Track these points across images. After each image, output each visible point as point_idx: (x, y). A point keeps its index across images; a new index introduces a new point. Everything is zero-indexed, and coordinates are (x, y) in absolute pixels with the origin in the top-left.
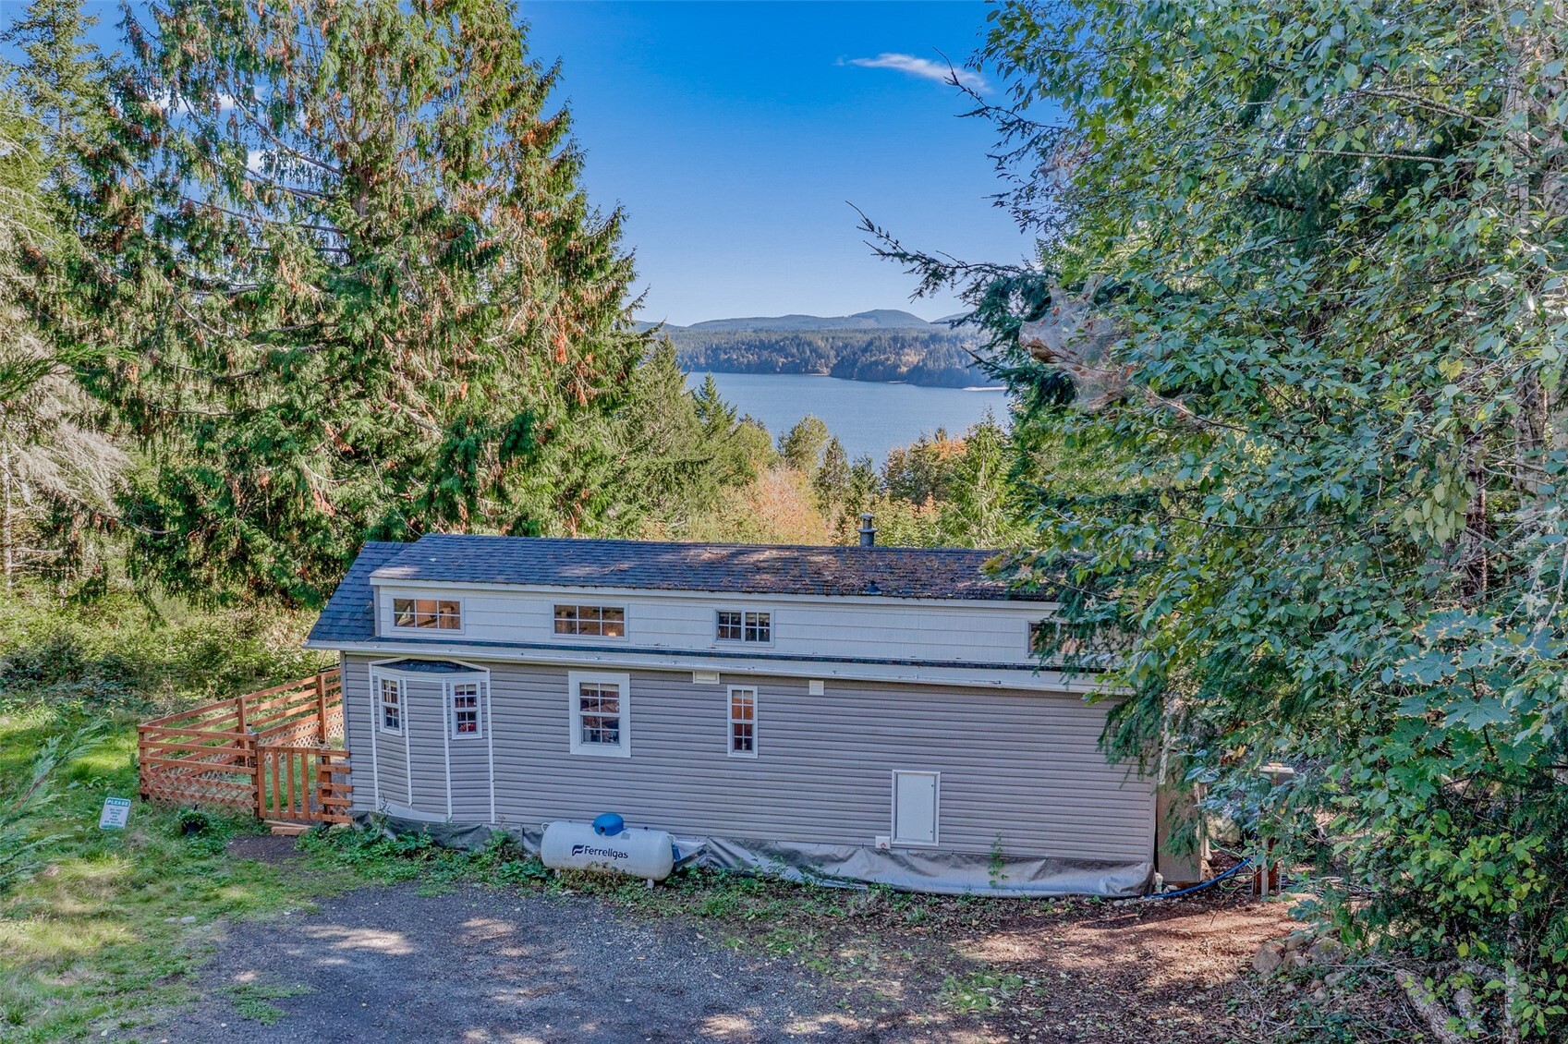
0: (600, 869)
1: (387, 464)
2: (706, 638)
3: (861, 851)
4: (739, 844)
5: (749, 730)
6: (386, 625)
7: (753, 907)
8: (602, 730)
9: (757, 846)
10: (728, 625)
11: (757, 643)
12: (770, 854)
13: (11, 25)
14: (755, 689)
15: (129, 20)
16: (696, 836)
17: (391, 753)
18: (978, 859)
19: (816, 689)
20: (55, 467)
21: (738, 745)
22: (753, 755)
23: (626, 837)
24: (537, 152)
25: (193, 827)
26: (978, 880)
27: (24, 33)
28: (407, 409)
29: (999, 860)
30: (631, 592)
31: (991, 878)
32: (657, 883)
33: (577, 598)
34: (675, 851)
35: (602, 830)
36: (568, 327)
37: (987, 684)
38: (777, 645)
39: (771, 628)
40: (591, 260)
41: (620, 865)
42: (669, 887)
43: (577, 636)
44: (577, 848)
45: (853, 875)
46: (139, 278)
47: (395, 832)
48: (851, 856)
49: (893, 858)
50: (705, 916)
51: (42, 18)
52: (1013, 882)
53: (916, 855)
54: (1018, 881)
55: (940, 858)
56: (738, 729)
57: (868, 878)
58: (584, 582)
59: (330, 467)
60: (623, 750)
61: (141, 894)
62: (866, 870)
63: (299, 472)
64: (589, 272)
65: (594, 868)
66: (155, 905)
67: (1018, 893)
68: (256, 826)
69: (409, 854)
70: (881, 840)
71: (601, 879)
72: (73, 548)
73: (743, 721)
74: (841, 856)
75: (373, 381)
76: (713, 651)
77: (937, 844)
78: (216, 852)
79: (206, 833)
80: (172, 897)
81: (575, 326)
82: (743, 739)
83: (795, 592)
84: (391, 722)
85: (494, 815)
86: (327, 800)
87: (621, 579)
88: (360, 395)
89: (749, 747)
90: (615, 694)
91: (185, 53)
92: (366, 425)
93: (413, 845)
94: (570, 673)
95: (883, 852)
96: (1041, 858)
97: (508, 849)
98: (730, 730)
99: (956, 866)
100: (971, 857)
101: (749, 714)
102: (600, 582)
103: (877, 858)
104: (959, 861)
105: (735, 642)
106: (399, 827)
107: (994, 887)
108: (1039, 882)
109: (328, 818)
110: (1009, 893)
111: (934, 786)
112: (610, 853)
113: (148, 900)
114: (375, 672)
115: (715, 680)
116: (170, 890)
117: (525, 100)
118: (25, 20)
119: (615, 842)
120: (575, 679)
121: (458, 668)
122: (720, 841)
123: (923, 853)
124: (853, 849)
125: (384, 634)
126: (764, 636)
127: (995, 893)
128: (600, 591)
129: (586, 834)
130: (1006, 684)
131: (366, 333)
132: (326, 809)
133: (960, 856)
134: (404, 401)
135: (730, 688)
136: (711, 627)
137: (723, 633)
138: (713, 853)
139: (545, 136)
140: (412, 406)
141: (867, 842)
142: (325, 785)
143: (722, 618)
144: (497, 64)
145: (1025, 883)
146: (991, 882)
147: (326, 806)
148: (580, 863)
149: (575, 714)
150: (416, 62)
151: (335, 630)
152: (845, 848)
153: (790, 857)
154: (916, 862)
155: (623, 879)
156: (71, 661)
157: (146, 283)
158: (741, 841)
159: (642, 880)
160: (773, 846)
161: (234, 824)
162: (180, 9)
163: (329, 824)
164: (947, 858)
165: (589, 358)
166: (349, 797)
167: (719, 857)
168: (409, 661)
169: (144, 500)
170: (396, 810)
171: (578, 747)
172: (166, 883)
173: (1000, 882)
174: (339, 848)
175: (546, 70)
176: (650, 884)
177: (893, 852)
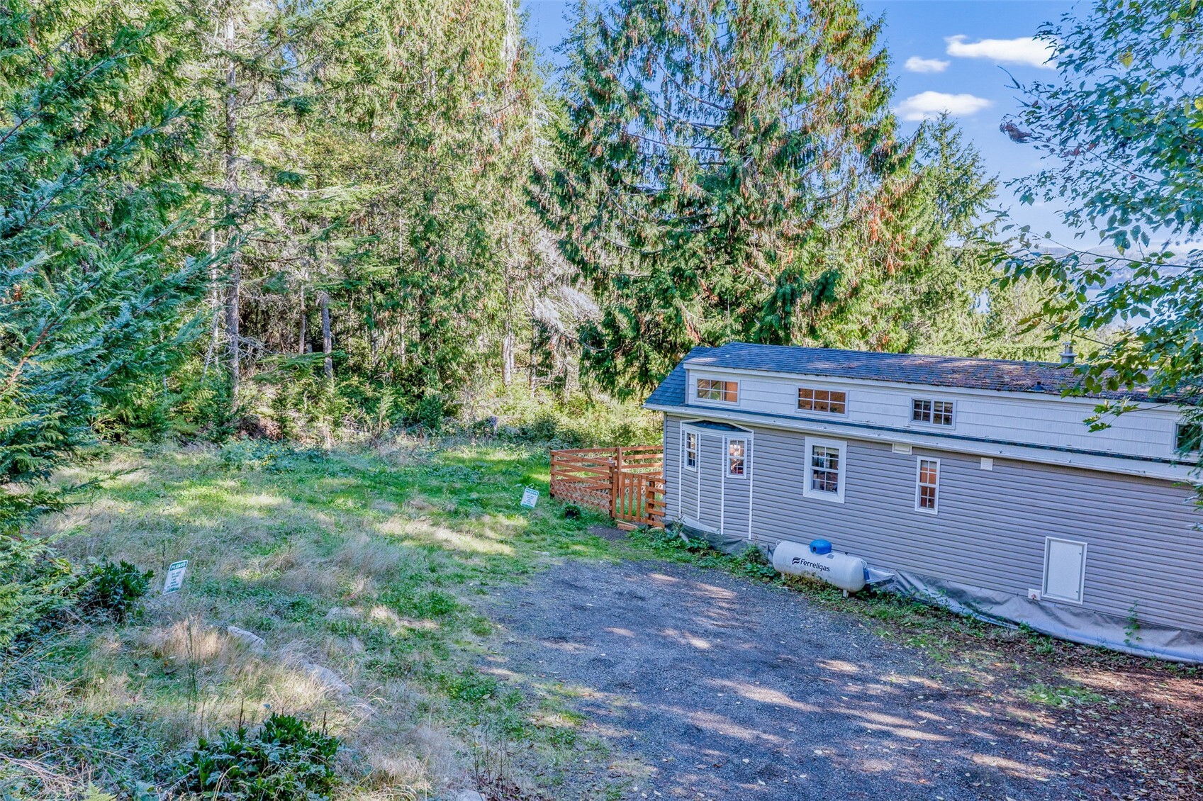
0: (810, 576)
1: (740, 310)
2: (902, 418)
3: (1016, 599)
4: (921, 580)
5: (932, 491)
6: (692, 398)
7: (910, 617)
8: (826, 481)
9: (933, 582)
10: (920, 410)
11: (943, 426)
12: (940, 588)
13: (561, 42)
14: (938, 461)
15: (600, 21)
16: (887, 568)
17: (689, 480)
18: (1117, 620)
19: (986, 465)
20: (558, 315)
21: (923, 503)
22: (935, 512)
23: (831, 557)
24: (860, 81)
25: (572, 513)
26: (1115, 637)
27: (568, 46)
28: (756, 271)
29: (1137, 624)
30: (850, 381)
31: (1127, 638)
32: (851, 594)
33: (815, 384)
34: (866, 575)
35: (814, 549)
36: (883, 214)
37: (1134, 473)
38: (958, 428)
39: (954, 414)
40: (895, 159)
41: (825, 576)
42: (859, 598)
43: (813, 411)
44: (796, 560)
45: (1007, 616)
46: (588, 182)
47: (689, 536)
48: (1006, 601)
49: (1042, 608)
50: (873, 617)
51: (578, 35)
52: (1149, 645)
53: (1062, 609)
54: (1152, 644)
55: (1082, 613)
56: (924, 490)
57: (1017, 620)
58: (818, 373)
59: (702, 310)
60: (839, 498)
61: (527, 538)
62: (1017, 614)
63: (677, 309)
64: (892, 168)
65: (806, 576)
66: (531, 545)
67: (1150, 654)
68: (609, 522)
69: (692, 550)
70: (1032, 592)
71: (810, 584)
72: (548, 355)
73: (927, 485)
74: (998, 599)
75: (736, 252)
76: (908, 429)
77: (1081, 603)
78: (579, 529)
79: (577, 519)
80: (543, 543)
81: (889, 213)
82: (927, 498)
83: (973, 387)
84: (691, 463)
85: (750, 535)
86: (651, 510)
87: (847, 373)
88: (728, 263)
89: (932, 506)
90: (836, 456)
91: (628, 38)
92: (727, 282)
93: (696, 545)
94: (807, 438)
95: (1033, 602)
96: (1175, 629)
97: (757, 556)
98: (917, 491)
99: (1097, 623)
100: (1111, 618)
101: (933, 481)
102: (831, 373)
103: (1029, 606)
104: (1099, 619)
105: (925, 424)
106: (692, 533)
107: (1129, 645)
108: (1169, 649)
109: (650, 522)
110: (1142, 653)
111: (1082, 554)
112: (817, 566)
113: (530, 541)
114: (685, 428)
115: (908, 452)
116: (544, 540)
117: (854, 45)
118: (569, 37)
119: (823, 560)
120: (809, 442)
121: (733, 428)
122: (906, 575)
123: (1067, 607)
124: (1010, 596)
125: (690, 403)
126: (948, 420)
127: (1128, 650)
128: (829, 379)
129: (804, 552)
130: (1150, 474)
131: (728, 216)
132: (650, 517)
133: (1101, 615)
134: (757, 267)
135: (919, 458)
136: (909, 411)
137: (916, 416)
138: (899, 582)
139: (867, 69)
140: (761, 271)
141: (1021, 592)
142: (650, 501)
143: (917, 404)
144: (832, 20)
145: (1158, 647)
146: (1127, 641)
147: (650, 515)
148: (797, 570)
149: (808, 468)
150: (768, 23)
151: (664, 398)
152: (1003, 595)
153: (957, 594)
154: (1060, 614)
155: (825, 586)
156: (548, 430)
157: (592, 186)
158: (921, 577)
159: (838, 589)
160: (945, 584)
161: (597, 518)
162: (629, 8)
163: (650, 527)
164: (1088, 616)
165: (899, 238)
166: (663, 510)
167: (903, 586)
168: (704, 421)
169: (593, 329)
170: (689, 522)
171: (808, 493)
172: (543, 536)
173: (1135, 642)
174: (652, 540)
175: (875, 19)
176: (845, 594)
177: (1043, 604)
